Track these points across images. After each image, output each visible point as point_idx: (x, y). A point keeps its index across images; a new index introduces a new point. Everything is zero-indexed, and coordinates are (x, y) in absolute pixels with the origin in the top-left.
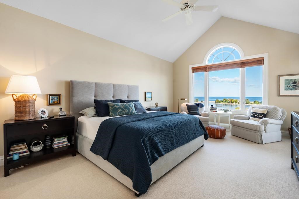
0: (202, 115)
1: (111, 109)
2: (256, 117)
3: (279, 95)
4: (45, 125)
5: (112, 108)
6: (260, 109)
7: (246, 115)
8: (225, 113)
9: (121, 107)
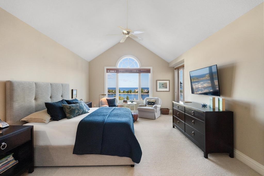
0: (118, 106)
1: (67, 111)
2: (150, 104)
3: (157, 91)
4: (3, 144)
5: (69, 110)
6: (152, 100)
7: (143, 104)
8: (132, 104)
9: (77, 108)
